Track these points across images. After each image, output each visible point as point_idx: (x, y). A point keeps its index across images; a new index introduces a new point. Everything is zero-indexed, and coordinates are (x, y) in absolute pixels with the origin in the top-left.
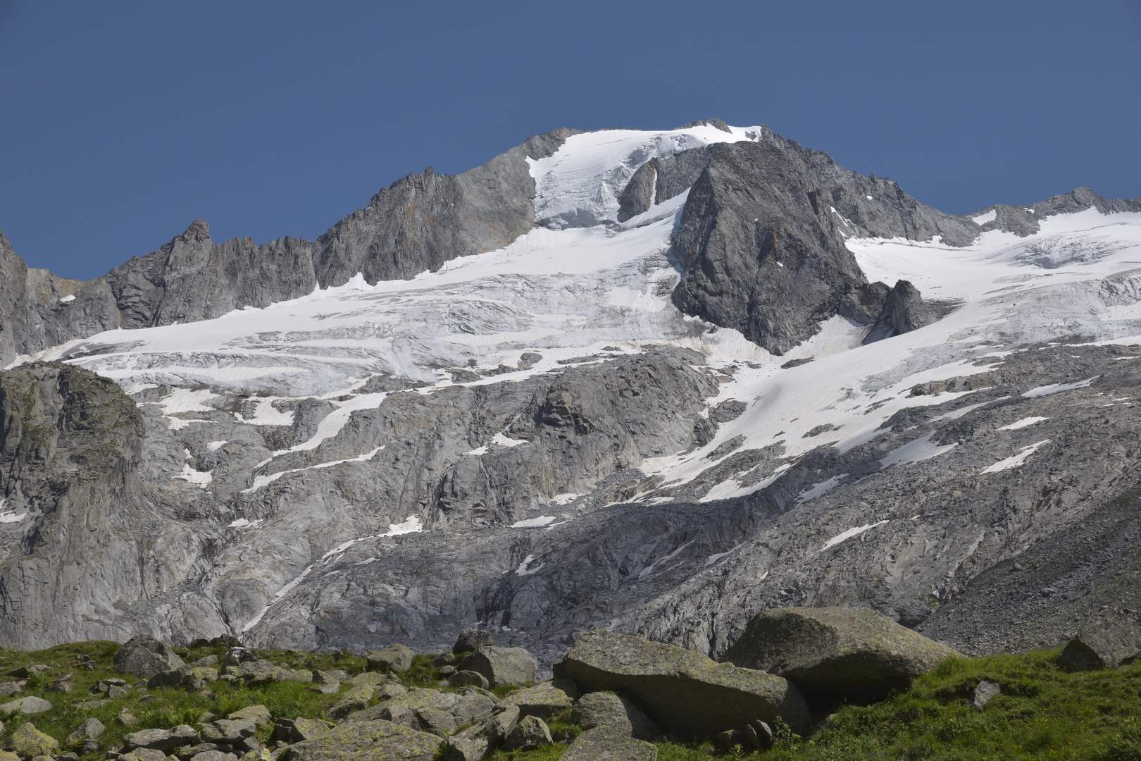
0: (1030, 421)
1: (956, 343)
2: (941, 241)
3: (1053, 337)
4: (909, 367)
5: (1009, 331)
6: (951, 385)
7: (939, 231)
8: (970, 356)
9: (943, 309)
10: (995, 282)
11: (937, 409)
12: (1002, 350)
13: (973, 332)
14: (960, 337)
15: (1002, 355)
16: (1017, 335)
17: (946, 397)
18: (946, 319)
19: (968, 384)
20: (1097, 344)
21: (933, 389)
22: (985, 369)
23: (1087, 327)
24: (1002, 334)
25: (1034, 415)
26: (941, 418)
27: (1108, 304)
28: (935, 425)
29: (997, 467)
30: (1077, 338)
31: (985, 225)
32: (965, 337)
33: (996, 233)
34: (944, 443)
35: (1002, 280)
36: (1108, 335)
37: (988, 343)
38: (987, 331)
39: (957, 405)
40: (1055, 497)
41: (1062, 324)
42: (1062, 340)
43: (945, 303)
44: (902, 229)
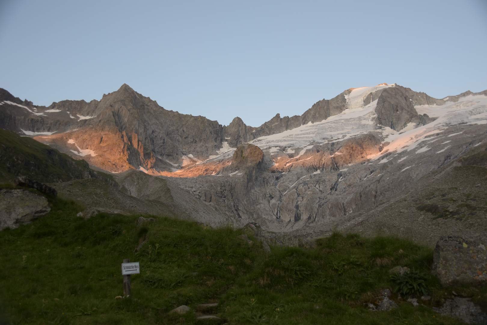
0: (448, 142)
1: (436, 126)
2: (436, 105)
3: (457, 123)
4: (425, 132)
5: (448, 123)
6: (433, 135)
7: (436, 103)
8: (439, 129)
9: (434, 119)
10: (447, 112)
12: (446, 127)
13: (440, 124)
14: (437, 125)
15: (446, 128)
16: (450, 123)
17: (432, 138)
18: (435, 121)
19: (438, 134)
20: (467, 124)
21: (429, 136)
22: (442, 131)
23: (465, 121)
24: (446, 124)
25: (449, 140)
26: (429, 142)
27: (471, 115)
28: (428, 144)
29: (439, 152)
30: (463, 123)
31: (446, 100)
32: (438, 125)
33: (449, 102)
34: (429, 148)
35: (449, 112)
36: (470, 122)
37: (443, 126)
38: (443, 123)
39: (434, 139)
41: (460, 120)
42: (460, 124)
44: (427, 102)
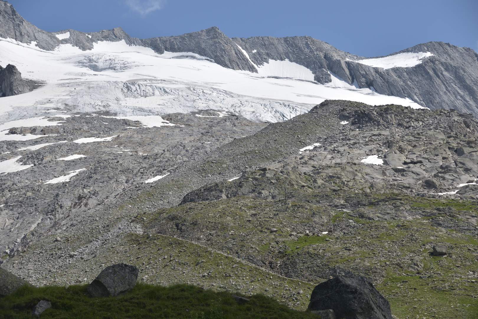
0: (76, 157)
1: (39, 106)
2: (36, 45)
3: (94, 110)
4: (9, 116)
5: (70, 104)
6: (33, 131)
7: (35, 39)
8: (46, 115)
9: (33, 85)
10: (65, 74)
11: (24, 143)
12: (65, 114)
13: (49, 101)
14: (42, 103)
15: (65, 117)
16: (75, 107)
17: (30, 137)
18: (35, 92)
19: (43, 131)
20: (118, 118)
21: (23, 131)
22: (54, 124)
23: (114, 107)
24: (66, 105)
25: (79, 153)
26: (25, 149)
27: (126, 96)
28: (21, 153)
29: (54, 181)
30: (107, 113)
31: (63, 40)
32: (45, 103)
33: (69, 46)
34: (25, 164)
35: (70, 74)
36: (124, 113)
37: (58, 109)
38: (58, 102)
39: (36, 142)
40: (85, 201)
41: (100, 104)
42: (99, 113)
43: (35, 82)
44: (13, 33)
